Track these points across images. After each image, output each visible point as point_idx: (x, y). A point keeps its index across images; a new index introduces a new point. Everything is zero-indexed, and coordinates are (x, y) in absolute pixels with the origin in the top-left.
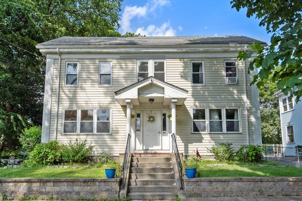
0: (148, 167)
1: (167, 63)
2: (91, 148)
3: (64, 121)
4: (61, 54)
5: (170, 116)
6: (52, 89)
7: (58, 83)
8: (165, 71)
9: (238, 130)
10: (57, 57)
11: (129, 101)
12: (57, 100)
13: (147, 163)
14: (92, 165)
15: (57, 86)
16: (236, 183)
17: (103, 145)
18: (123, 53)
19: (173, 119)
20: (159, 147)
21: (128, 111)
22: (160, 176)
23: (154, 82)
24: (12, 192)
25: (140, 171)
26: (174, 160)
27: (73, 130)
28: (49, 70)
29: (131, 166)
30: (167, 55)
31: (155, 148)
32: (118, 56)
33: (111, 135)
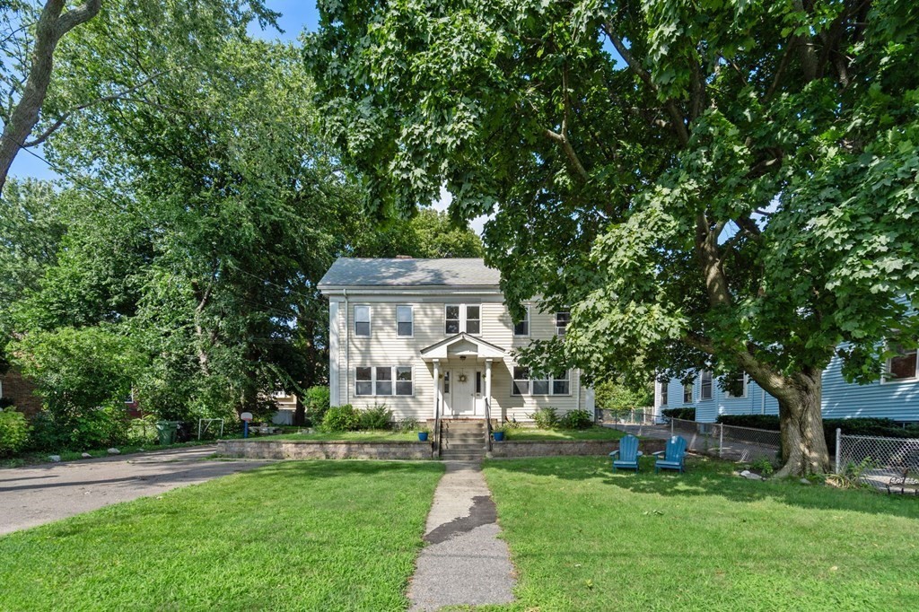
0: (459, 432)
1: (484, 308)
2: (390, 413)
3: (356, 381)
4: (347, 296)
5: (484, 376)
6: (339, 341)
7: (346, 334)
8: (480, 319)
9: (568, 392)
10: (343, 299)
11: (437, 360)
12: (346, 355)
13: (460, 428)
14: (396, 431)
15: (346, 337)
16: (539, 445)
17: (406, 409)
18: (427, 295)
19: (488, 379)
20: (471, 412)
21: (436, 371)
22: (471, 441)
23: (466, 339)
24: (334, 452)
25: (450, 435)
26: (486, 426)
27: (368, 391)
28: (334, 316)
29: (441, 431)
30: (483, 298)
31: (467, 413)
32: (421, 299)
33: (414, 397)
